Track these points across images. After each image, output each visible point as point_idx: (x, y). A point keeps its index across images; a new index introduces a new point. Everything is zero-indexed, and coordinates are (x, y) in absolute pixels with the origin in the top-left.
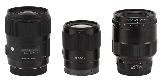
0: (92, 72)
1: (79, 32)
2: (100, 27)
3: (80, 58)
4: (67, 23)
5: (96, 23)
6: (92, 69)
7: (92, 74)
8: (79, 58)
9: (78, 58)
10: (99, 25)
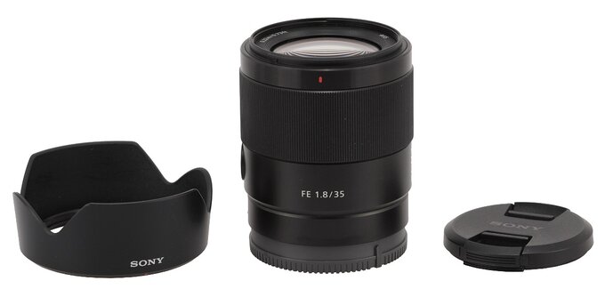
0: (375, 254)
1: (321, 80)
2: (410, 50)
3: (325, 194)
4: (261, 34)
5: (391, 33)
6: (375, 243)
7: (377, 265)
8: (321, 194)
9: (313, 194)
10: (408, 44)
